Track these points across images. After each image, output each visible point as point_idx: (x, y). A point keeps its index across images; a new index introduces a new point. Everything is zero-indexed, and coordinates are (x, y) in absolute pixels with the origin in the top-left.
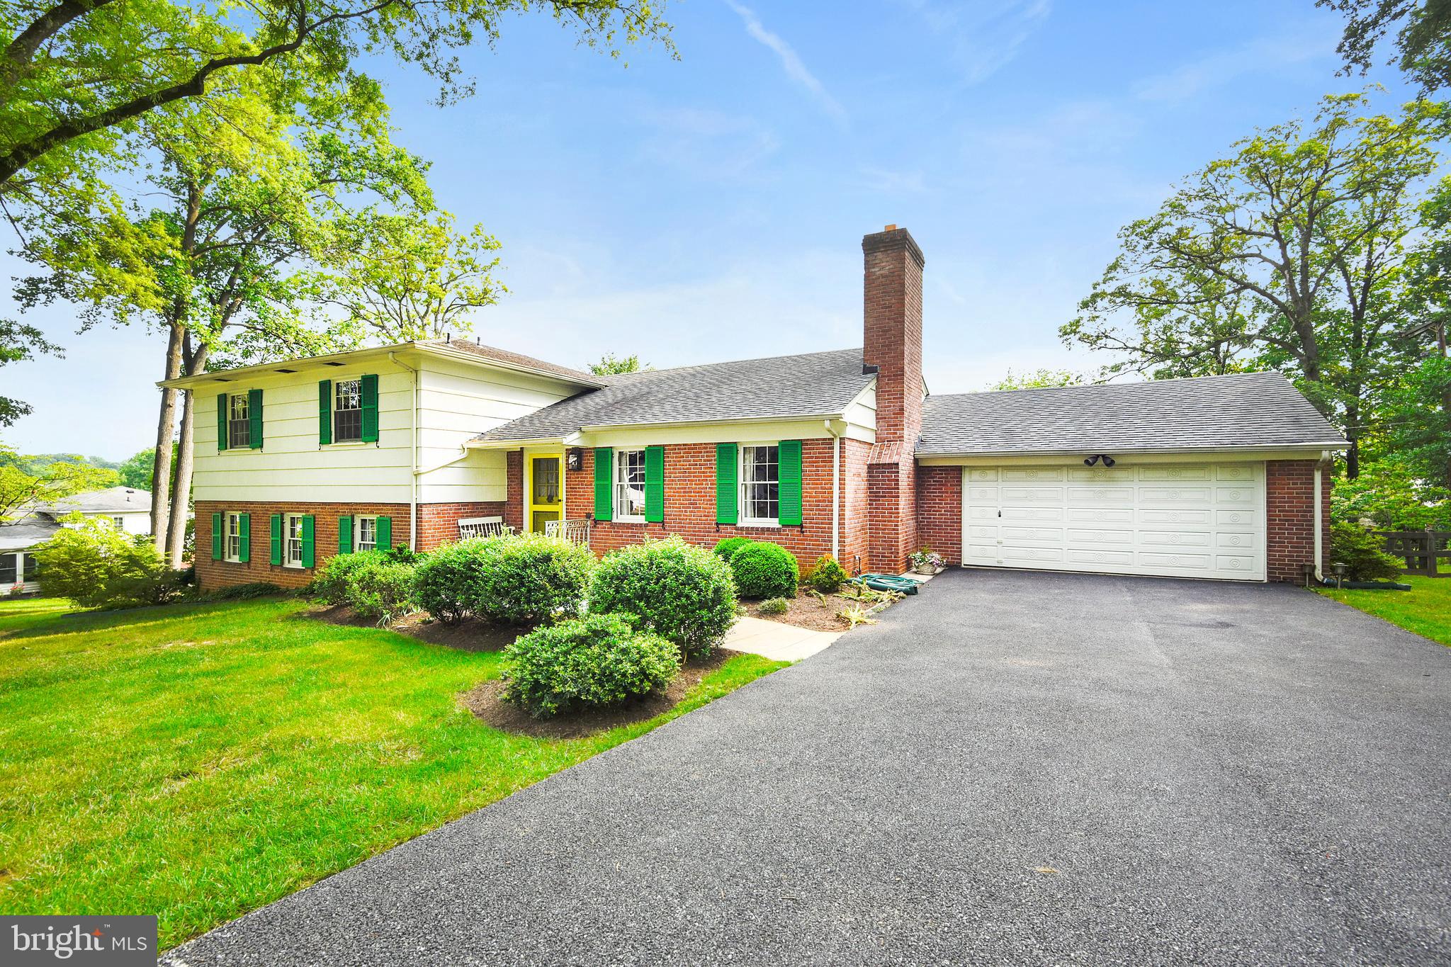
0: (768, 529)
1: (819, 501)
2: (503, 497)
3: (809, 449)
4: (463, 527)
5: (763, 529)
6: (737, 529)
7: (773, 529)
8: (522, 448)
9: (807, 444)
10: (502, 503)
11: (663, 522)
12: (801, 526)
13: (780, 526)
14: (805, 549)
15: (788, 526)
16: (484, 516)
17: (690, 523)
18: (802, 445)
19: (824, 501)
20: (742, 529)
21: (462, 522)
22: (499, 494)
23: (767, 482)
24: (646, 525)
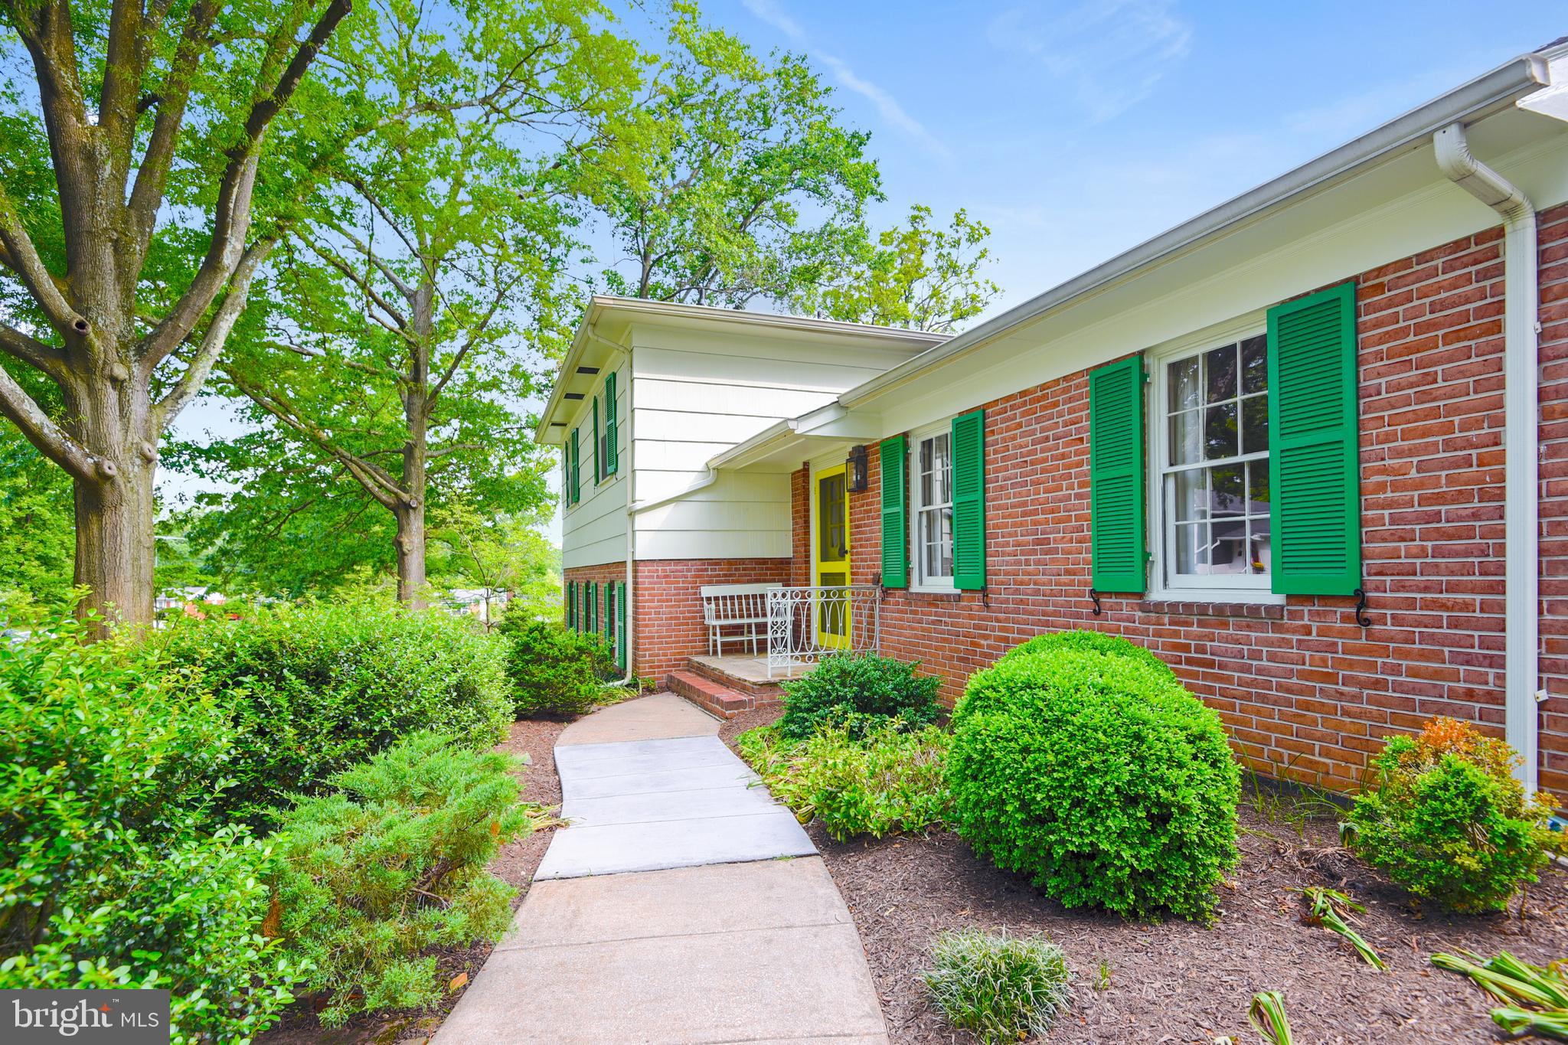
0: (1237, 610)
1: (1440, 499)
2: (788, 553)
3: (1391, 303)
4: (709, 599)
5: (1220, 609)
6: (1145, 608)
7: (1254, 610)
8: (806, 464)
9: (1380, 288)
10: (784, 562)
11: (984, 590)
12: (1360, 599)
13: (1278, 600)
14: (1378, 684)
15: (1308, 599)
16: (749, 582)
17: (1037, 592)
18: (1358, 295)
19: (1462, 497)
20: (1158, 607)
21: (707, 591)
22: (781, 548)
23: (1241, 458)
24: (958, 598)
